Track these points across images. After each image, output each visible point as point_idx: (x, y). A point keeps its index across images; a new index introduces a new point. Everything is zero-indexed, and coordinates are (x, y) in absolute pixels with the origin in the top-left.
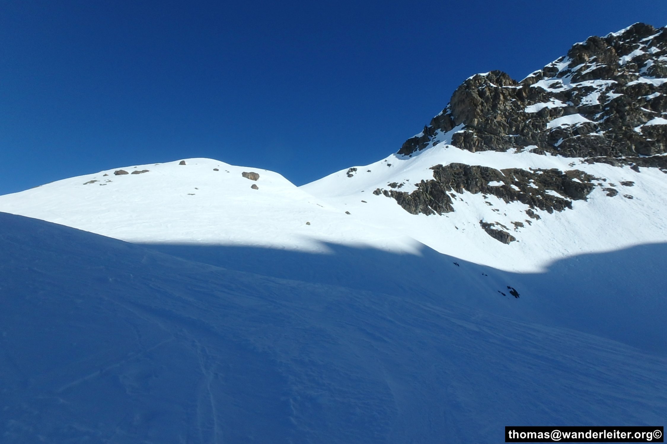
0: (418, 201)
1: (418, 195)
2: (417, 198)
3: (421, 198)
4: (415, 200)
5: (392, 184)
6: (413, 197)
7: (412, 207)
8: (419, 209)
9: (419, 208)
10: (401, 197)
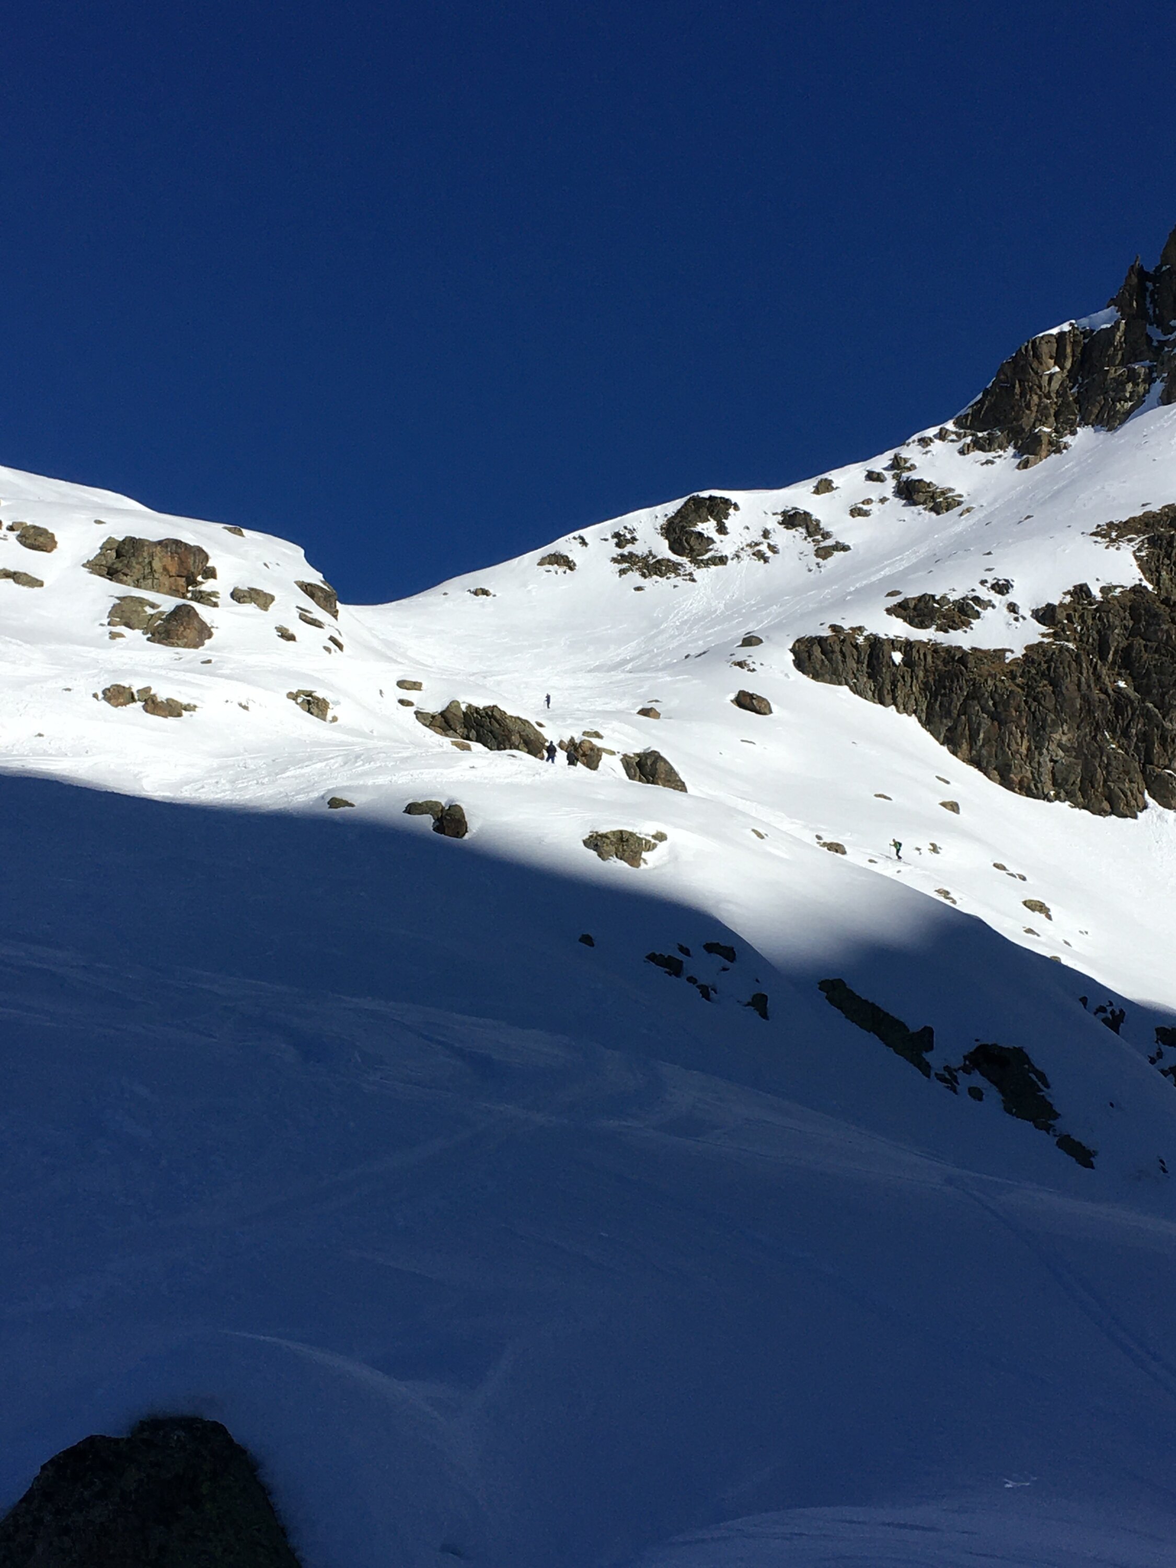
0: (1050, 703)
1: (1049, 668)
2: (1044, 687)
3: (1069, 685)
4: (1033, 695)
5: (912, 605)
6: (1019, 680)
7: (1011, 733)
8: (1053, 747)
9: (1050, 739)
10: (957, 676)
